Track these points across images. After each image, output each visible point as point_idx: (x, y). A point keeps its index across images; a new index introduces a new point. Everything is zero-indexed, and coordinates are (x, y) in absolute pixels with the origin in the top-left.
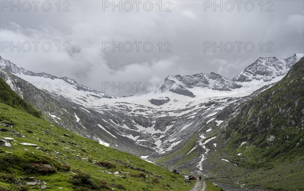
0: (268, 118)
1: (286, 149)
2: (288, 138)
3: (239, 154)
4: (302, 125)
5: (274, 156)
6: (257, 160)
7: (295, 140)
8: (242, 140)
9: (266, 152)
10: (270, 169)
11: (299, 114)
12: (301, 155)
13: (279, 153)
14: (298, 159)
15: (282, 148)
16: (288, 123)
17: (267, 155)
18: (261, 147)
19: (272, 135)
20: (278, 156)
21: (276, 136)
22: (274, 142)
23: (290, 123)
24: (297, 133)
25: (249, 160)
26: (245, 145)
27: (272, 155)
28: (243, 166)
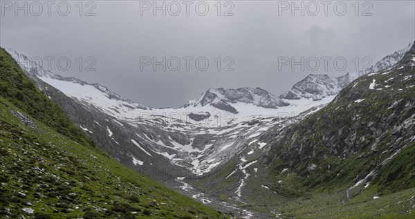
0: (311, 145)
1: (327, 179)
2: (329, 167)
3: (279, 182)
4: (344, 155)
5: (314, 186)
6: (297, 188)
7: (336, 170)
8: (283, 167)
9: (306, 181)
10: (309, 199)
11: (342, 143)
12: (339, 187)
13: (319, 183)
14: (336, 190)
15: (322, 177)
16: (330, 152)
17: (307, 185)
18: (301, 175)
19: (314, 163)
20: (318, 186)
21: (318, 164)
22: (316, 170)
23: (333, 152)
24: (338, 163)
25: (289, 188)
26: (286, 172)
27: (312, 185)
28: (282, 194)
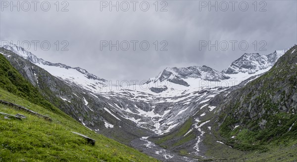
0: (260, 104)
1: (280, 132)
2: (280, 122)
3: (233, 137)
4: (293, 110)
5: (268, 139)
6: (251, 142)
7: (287, 124)
8: (234, 124)
9: (259, 135)
10: (265, 152)
11: (290, 100)
12: (295, 139)
13: (272, 136)
14: (293, 143)
15: (274, 131)
16: (279, 108)
17: (260, 138)
18: (253, 130)
19: (264, 119)
20: (272, 139)
21: (268, 120)
22: (267, 125)
23: (281, 109)
24: (289, 118)
25: (243, 143)
26: (238, 128)
27: (265, 138)
28: (238, 148)
